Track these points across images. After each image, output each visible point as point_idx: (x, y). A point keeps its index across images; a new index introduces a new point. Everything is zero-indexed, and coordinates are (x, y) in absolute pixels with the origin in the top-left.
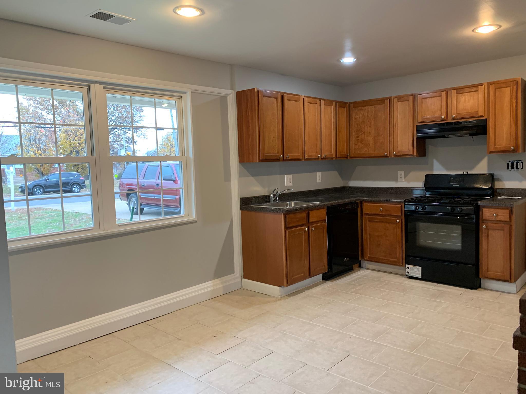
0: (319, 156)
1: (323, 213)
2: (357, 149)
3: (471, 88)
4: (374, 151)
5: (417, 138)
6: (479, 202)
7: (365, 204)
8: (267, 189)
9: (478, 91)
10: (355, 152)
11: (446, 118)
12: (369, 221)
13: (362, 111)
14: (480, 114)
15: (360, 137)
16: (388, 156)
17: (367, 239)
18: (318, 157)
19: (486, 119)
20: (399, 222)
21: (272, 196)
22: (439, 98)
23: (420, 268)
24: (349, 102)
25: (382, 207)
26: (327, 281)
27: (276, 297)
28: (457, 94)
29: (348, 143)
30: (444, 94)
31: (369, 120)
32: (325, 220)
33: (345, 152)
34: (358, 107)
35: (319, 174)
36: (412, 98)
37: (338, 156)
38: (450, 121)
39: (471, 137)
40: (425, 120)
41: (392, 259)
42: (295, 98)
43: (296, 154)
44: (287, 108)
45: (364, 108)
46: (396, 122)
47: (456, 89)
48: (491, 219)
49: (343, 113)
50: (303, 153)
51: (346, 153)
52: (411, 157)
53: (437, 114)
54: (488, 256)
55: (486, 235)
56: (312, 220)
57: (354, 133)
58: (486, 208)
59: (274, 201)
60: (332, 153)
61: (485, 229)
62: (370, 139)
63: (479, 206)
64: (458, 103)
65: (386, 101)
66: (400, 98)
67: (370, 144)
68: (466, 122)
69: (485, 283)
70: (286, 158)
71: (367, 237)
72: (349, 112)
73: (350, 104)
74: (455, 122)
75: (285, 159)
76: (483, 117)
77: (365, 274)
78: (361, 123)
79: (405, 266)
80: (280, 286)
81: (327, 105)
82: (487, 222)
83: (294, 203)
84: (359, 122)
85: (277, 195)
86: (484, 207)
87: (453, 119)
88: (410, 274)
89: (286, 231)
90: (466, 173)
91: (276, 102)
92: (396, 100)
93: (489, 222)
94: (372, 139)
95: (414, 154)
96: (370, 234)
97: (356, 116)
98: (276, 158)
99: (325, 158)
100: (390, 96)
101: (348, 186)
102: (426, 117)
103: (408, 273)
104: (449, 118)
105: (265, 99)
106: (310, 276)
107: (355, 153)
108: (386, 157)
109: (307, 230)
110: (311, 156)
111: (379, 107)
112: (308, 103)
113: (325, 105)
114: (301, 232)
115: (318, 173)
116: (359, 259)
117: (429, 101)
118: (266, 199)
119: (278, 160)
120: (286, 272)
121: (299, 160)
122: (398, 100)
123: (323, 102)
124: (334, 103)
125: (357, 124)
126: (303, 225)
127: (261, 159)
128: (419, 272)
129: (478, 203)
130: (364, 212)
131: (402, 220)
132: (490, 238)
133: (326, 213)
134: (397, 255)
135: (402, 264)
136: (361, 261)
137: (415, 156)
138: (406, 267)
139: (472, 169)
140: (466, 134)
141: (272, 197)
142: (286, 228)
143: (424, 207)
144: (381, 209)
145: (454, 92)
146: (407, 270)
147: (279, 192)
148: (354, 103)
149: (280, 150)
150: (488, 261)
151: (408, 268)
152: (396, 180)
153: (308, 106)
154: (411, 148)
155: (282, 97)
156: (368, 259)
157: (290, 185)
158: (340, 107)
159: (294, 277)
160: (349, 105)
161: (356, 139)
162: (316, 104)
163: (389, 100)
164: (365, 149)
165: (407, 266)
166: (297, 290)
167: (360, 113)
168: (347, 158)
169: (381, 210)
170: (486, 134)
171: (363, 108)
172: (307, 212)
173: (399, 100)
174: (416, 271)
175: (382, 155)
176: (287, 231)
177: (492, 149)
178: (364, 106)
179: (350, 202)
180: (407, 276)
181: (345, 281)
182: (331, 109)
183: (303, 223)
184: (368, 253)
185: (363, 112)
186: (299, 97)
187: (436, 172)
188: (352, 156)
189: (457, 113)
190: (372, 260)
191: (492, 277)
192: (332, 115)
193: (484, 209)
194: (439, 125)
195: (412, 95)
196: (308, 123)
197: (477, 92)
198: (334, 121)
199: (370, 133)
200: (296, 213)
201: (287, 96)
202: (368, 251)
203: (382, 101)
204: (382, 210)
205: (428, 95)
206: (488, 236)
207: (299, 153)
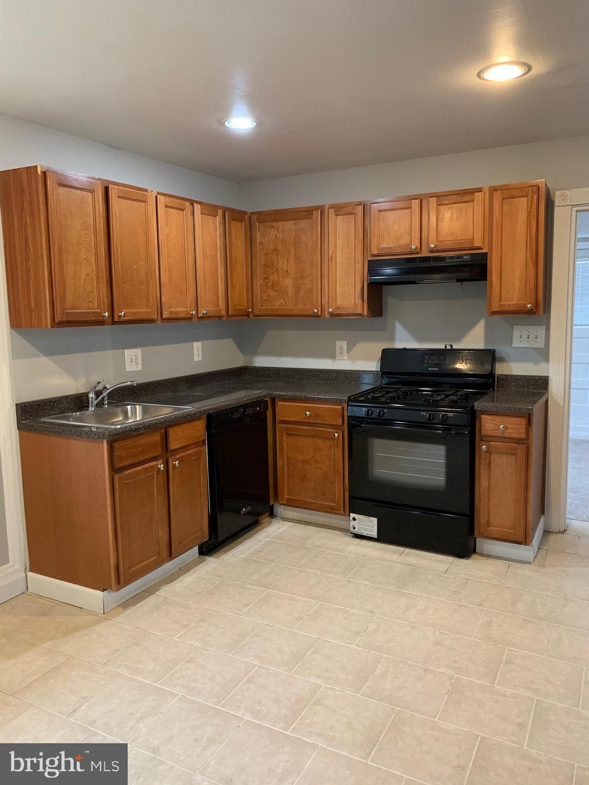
0: (192, 314)
1: (199, 429)
2: (266, 300)
3: (463, 195)
4: (296, 306)
5: (368, 285)
6: (476, 404)
7: (279, 403)
8: (82, 381)
9: (473, 201)
10: (262, 306)
11: (418, 250)
12: (287, 434)
13: (273, 230)
14: (477, 243)
15: (271, 278)
16: (320, 314)
17: (283, 466)
18: (191, 316)
19: (487, 253)
20: (338, 436)
21: (92, 395)
22: (407, 211)
23: (375, 520)
24: (251, 213)
25: (308, 409)
26: (208, 557)
27: (95, 614)
28: (439, 205)
29: (250, 288)
30: (416, 203)
31: (286, 248)
32: (204, 442)
33: (244, 306)
34: (265, 222)
35: (197, 346)
36: (360, 208)
37: (230, 313)
38: (425, 254)
39: (459, 283)
40: (382, 252)
41: (327, 504)
42: (136, 195)
43: (142, 311)
44: (117, 214)
45: (276, 224)
46: (333, 253)
47: (436, 197)
48: (494, 435)
49: (238, 232)
50: (159, 307)
51: (246, 308)
52: (357, 318)
53: (404, 241)
54: (489, 500)
55: (487, 462)
56: (174, 445)
57: (259, 270)
58: (488, 414)
59: (97, 405)
60: (219, 307)
61: (485, 451)
62: (288, 283)
63: (476, 410)
64: (439, 222)
65: (315, 213)
66: (339, 209)
67: (287, 293)
68: (452, 258)
69: (484, 545)
70: (119, 319)
71: (284, 463)
72: (251, 231)
73: (252, 216)
74: (434, 257)
75: (116, 320)
76: (482, 249)
77: (279, 531)
78: (272, 252)
79: (349, 516)
80: (104, 589)
81: (206, 214)
82: (487, 439)
83: (141, 407)
84: (268, 251)
85: (105, 394)
86: (485, 412)
87: (431, 251)
88: (357, 531)
89: (113, 477)
90: (450, 348)
91: (90, 200)
92: (332, 211)
93: (491, 439)
94: (291, 282)
95: (363, 312)
96: (288, 458)
97: (263, 239)
98: (94, 319)
99: (205, 317)
100: (323, 204)
101: (251, 365)
102: (384, 245)
103: (354, 528)
104: (423, 249)
105: (62, 190)
106: (171, 556)
107: (262, 308)
108: (316, 316)
109: (162, 469)
110: (176, 313)
111: (303, 223)
112: (166, 206)
113: (202, 213)
114: (150, 474)
115: (195, 344)
116: (270, 503)
117: (391, 217)
118: (79, 402)
119: (101, 323)
120: (116, 561)
121: (151, 321)
122: (335, 212)
123: (197, 207)
124: (220, 212)
125: (266, 254)
126: (155, 459)
127: (56, 322)
128: (373, 527)
129: (473, 406)
130: (278, 418)
131: (343, 432)
132: (493, 469)
133: (204, 427)
134: (335, 495)
135: (344, 512)
136: (273, 506)
137: (365, 316)
138: (351, 519)
139: (459, 339)
140: (450, 279)
141: (92, 398)
142: (115, 470)
143: (382, 410)
144: (308, 413)
145: (433, 201)
146: (352, 523)
147: (108, 386)
148: (259, 214)
149: (104, 301)
150: (489, 510)
151: (354, 519)
152: (333, 356)
153: (166, 213)
154: (359, 302)
155: (106, 190)
156: (286, 501)
157: (135, 369)
158: (232, 220)
159: (134, 569)
160: (250, 217)
161: (263, 281)
162: (183, 210)
163: (321, 211)
164: (281, 301)
165: (352, 515)
166: (144, 588)
167: (270, 234)
168: (248, 315)
169: (308, 415)
170: (486, 280)
171: (274, 224)
172: (163, 431)
173: (338, 213)
174: (368, 526)
175: (310, 313)
176: (116, 477)
177: (495, 308)
178: (277, 221)
179: (253, 401)
180: (352, 533)
181: (242, 554)
182: (215, 223)
183: (154, 454)
184: (286, 491)
185: (275, 232)
186: (146, 193)
187: (399, 345)
188: (258, 313)
189: (437, 241)
190: (292, 503)
191: (495, 535)
192: (218, 234)
193: (483, 416)
194: (408, 260)
195: (360, 204)
196: (168, 248)
197: (472, 203)
198: (220, 247)
199: (287, 271)
200: (137, 436)
201: (118, 189)
202: (286, 488)
203: (307, 213)
204: (310, 415)
205: (387, 206)
206: (490, 464)
207: (149, 308)
